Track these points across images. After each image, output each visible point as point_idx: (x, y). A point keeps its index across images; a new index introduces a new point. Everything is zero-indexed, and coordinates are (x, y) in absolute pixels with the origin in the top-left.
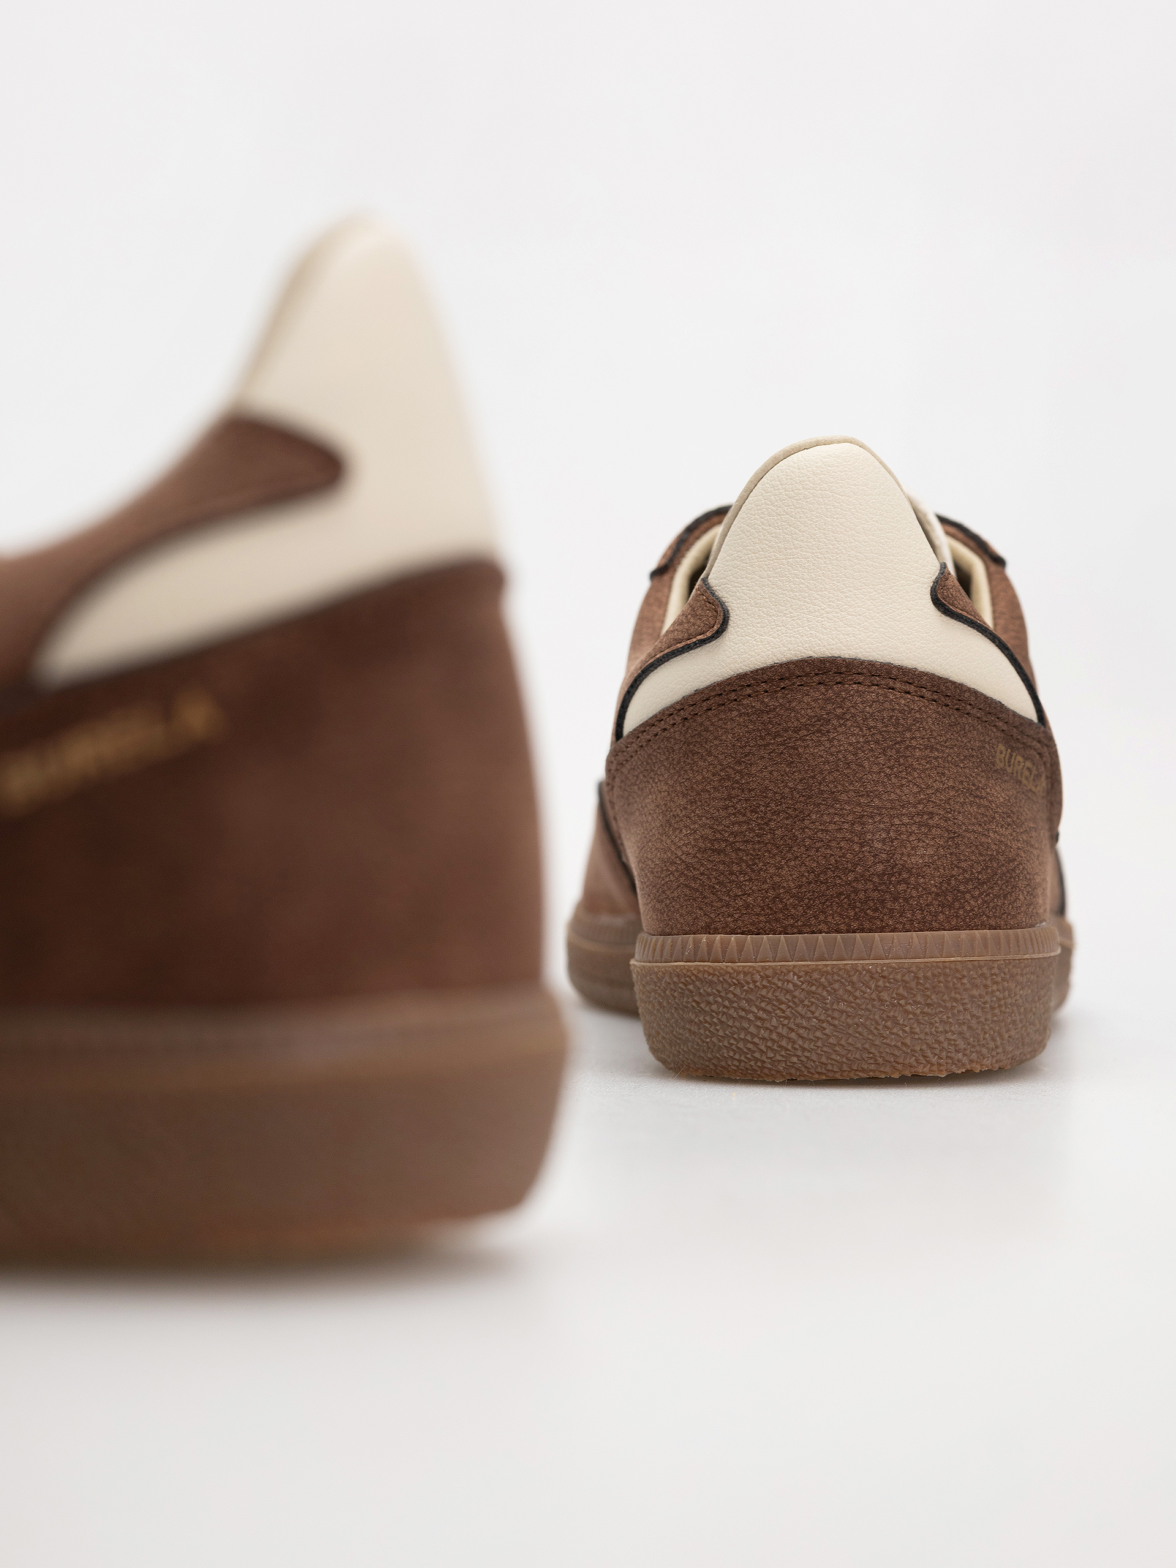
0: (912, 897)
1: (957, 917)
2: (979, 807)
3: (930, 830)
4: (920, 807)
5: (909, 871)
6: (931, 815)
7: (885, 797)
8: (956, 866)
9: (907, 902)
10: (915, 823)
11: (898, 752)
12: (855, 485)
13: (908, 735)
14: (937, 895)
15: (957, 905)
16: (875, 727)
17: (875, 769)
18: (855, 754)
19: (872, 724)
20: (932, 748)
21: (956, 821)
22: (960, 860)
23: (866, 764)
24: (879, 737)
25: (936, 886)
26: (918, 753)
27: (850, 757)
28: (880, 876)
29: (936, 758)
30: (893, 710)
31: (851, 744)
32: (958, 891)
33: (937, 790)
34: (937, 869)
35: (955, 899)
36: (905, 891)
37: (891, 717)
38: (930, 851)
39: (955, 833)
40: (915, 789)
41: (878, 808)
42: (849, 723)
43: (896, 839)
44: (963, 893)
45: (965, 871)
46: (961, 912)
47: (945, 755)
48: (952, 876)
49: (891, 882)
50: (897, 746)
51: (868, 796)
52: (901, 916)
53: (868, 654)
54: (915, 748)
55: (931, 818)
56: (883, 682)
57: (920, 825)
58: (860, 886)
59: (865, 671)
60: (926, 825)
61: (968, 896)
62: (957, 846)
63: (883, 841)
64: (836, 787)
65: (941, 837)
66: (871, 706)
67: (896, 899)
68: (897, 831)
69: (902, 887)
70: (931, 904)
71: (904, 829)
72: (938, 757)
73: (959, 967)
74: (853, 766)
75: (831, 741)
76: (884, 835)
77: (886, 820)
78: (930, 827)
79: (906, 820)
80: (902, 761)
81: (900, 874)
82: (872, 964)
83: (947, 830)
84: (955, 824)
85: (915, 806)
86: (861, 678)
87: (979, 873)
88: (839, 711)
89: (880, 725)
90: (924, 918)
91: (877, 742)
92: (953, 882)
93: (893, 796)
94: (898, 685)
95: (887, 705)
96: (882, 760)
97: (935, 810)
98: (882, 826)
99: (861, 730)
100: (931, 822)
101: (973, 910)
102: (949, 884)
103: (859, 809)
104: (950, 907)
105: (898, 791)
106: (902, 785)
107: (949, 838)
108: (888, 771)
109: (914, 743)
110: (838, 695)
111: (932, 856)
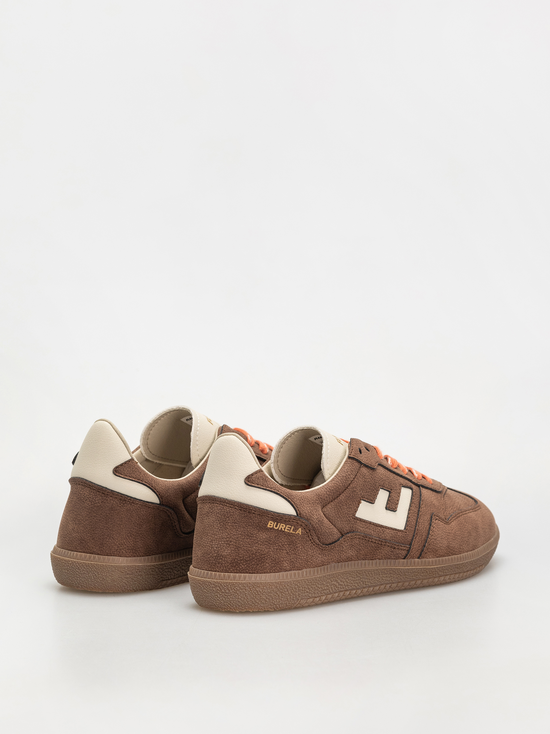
0: (223, 563)
1: (237, 570)
2: (251, 539)
3: (230, 546)
4: (228, 539)
5: (223, 556)
6: (231, 541)
7: (218, 535)
8: (237, 556)
9: (222, 565)
10: (225, 543)
11: (223, 523)
12: (227, 448)
13: (227, 519)
14: (230, 563)
15: (237, 566)
16: (219, 516)
17: (217, 528)
18: (213, 523)
19: (218, 515)
20: (235, 523)
21: (239, 543)
22: (239, 554)
23: (215, 526)
24: (219, 519)
25: (230, 561)
26: (230, 524)
27: (212, 524)
28: (215, 557)
29: (236, 526)
30: (224, 512)
31: (212, 520)
32: (238, 563)
33: (234, 535)
34: (231, 556)
35: (236, 565)
36: (221, 561)
37: (223, 514)
38: (229, 551)
39: (238, 547)
40: (227, 534)
41: (216, 538)
42: (213, 514)
43: (220, 547)
44: (239, 563)
45: (240, 557)
46: (238, 568)
47: (240, 525)
48: (236, 558)
49: (218, 559)
50: (224, 522)
51: (214, 535)
52: (220, 568)
53: (221, 496)
54: (229, 523)
55: (231, 542)
56: (223, 504)
57: (227, 544)
58: (211, 559)
59: (219, 500)
60: (229, 544)
61: (241, 564)
62: (239, 550)
63: (216, 548)
64: (208, 531)
65: (233, 547)
66: (218, 510)
67: (219, 563)
68: (220, 545)
69: (221, 560)
70: (228, 566)
71: (222, 545)
72: (237, 525)
73: (235, 584)
74: (212, 526)
75: (209, 519)
76: (217, 546)
77: (218, 542)
78: (230, 545)
79: (223, 542)
80: (224, 526)
81: (220, 557)
82: (211, 580)
83: (235, 546)
84: (239, 544)
85: (226, 539)
86: (218, 502)
87: (246, 558)
88: (211, 511)
89: (220, 516)
90: (226, 569)
91: (218, 521)
92: (236, 560)
93: (220, 535)
94: (228, 505)
95: (223, 510)
96: (219, 526)
97: (232, 540)
98: (217, 543)
99: (215, 517)
100: (230, 543)
101: (243, 568)
102: (234, 561)
103: (212, 538)
104: (234, 567)
105: (222, 534)
106: (223, 533)
107: (236, 548)
108: (220, 529)
109: (229, 521)
110: (212, 506)
111: (229, 553)
